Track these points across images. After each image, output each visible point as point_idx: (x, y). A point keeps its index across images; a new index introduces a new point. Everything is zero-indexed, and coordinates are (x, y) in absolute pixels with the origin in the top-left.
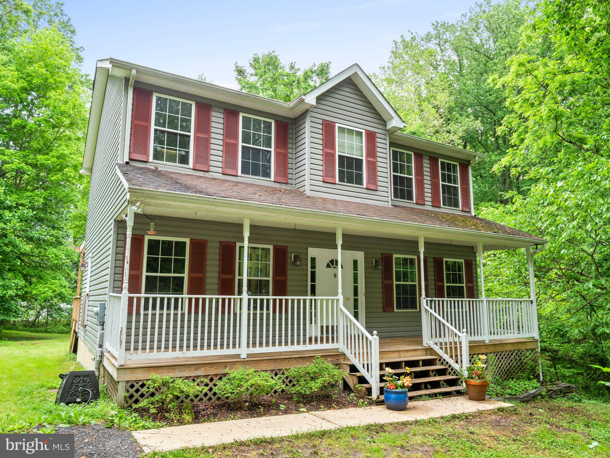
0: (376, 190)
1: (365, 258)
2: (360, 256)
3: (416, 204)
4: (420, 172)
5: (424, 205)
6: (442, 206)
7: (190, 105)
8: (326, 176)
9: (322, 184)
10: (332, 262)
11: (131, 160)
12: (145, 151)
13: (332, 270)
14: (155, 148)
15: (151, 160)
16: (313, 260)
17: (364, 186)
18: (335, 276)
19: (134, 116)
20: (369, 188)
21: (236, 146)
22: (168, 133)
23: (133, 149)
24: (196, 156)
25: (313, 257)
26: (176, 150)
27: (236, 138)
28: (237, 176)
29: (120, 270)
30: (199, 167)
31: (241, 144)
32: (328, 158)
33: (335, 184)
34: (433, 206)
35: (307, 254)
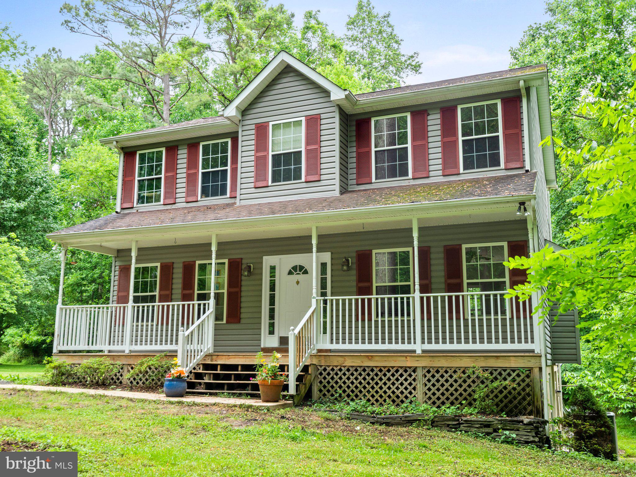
0: (320, 181)
2: (328, 257)
6: (461, 171)
7: (161, 152)
8: (256, 181)
9: (254, 190)
10: (295, 268)
11: (123, 209)
12: (131, 201)
13: (295, 277)
14: (139, 195)
15: (135, 205)
16: (273, 268)
17: (303, 179)
18: (298, 283)
19: (124, 176)
20: (308, 180)
21: (196, 174)
22: (148, 180)
23: (123, 201)
24: (165, 193)
25: (273, 265)
26: (153, 192)
27: (197, 167)
28: (197, 201)
29: (116, 293)
30: (168, 201)
31: (201, 171)
32: (260, 162)
33: (268, 186)
34: (444, 176)
35: (262, 263)
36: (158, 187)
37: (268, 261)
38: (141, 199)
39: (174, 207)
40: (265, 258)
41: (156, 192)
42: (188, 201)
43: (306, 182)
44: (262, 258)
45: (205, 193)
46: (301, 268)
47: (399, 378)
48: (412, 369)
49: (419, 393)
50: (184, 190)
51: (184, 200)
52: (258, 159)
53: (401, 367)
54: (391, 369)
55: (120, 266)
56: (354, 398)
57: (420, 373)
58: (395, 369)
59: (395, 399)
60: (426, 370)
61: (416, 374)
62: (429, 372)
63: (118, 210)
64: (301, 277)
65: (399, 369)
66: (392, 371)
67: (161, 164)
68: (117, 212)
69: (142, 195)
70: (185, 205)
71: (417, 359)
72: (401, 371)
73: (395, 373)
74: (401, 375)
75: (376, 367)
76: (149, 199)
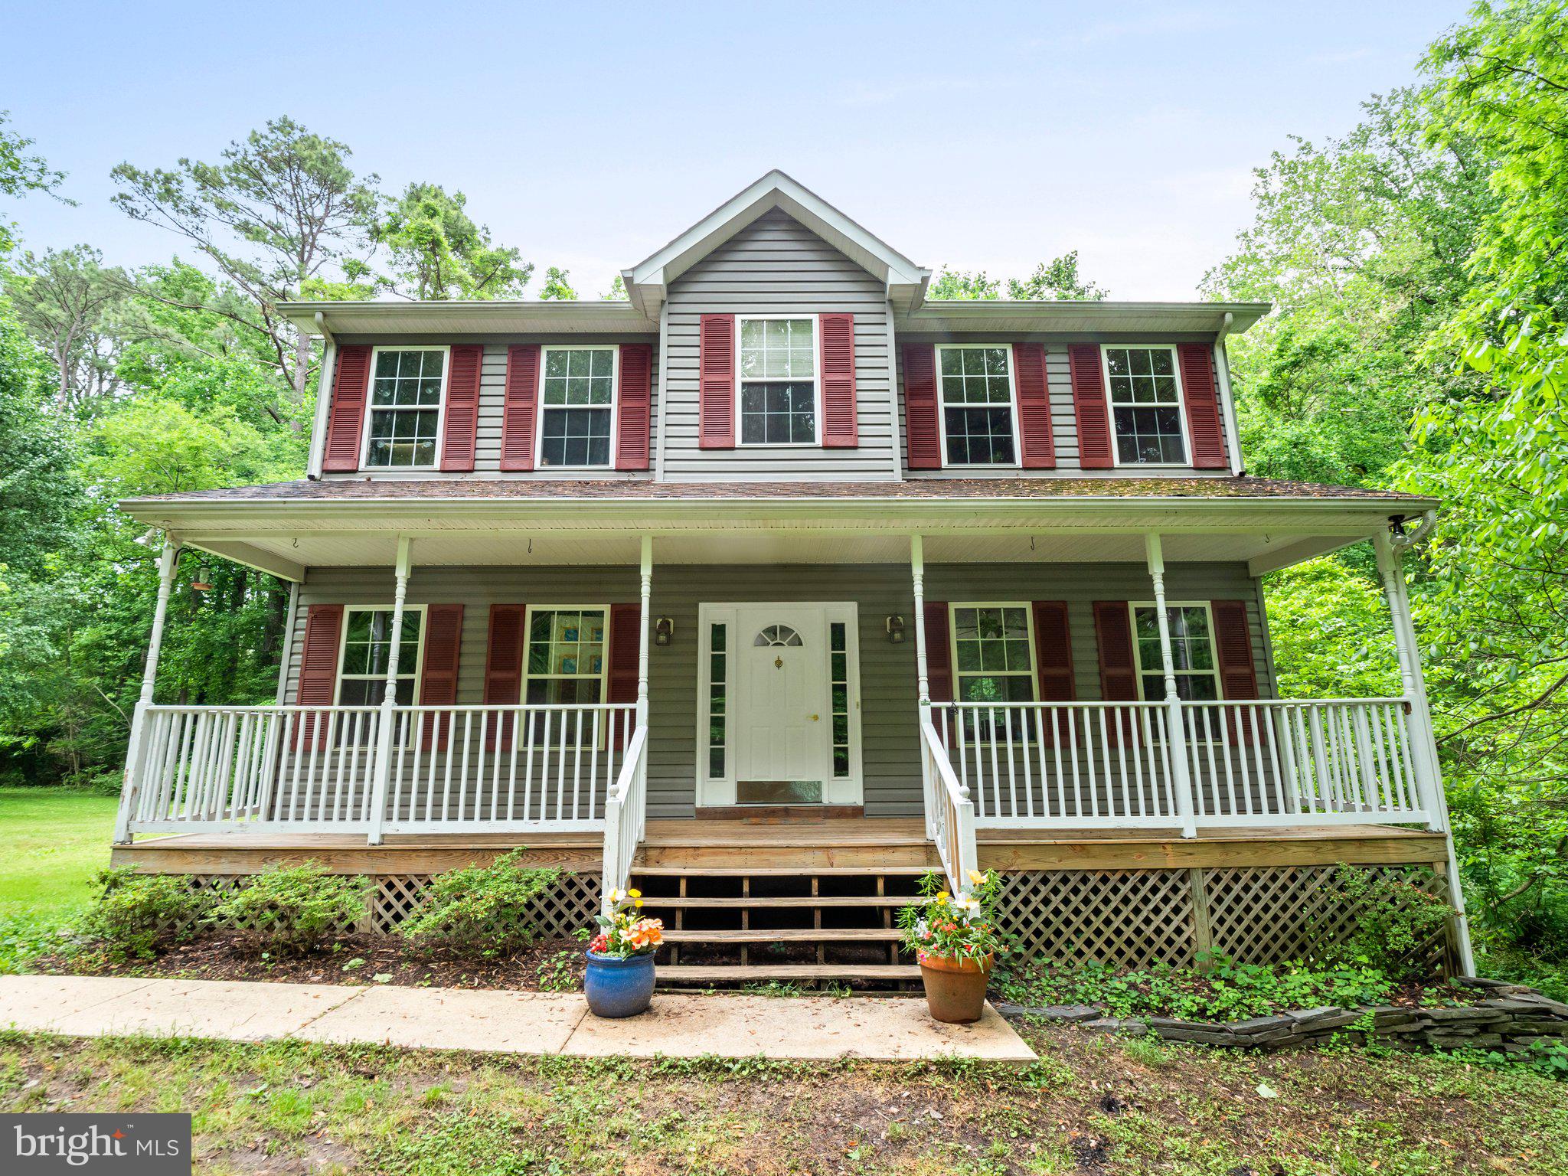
0: (855, 448)
1: (860, 616)
2: (847, 612)
3: (1025, 469)
4: (1034, 388)
5: (1053, 468)
6: (1117, 463)
7: (440, 354)
8: (706, 433)
9: (698, 454)
10: (772, 631)
11: (326, 472)
12: (351, 453)
13: (772, 653)
14: (374, 444)
15: (362, 465)
16: (719, 632)
17: (819, 441)
18: (779, 663)
19: (337, 395)
20: (830, 444)
21: (530, 413)
22: (400, 412)
23: (330, 452)
24: (448, 445)
25: (718, 623)
26: (412, 441)
27: (531, 396)
28: (532, 471)
29: (296, 672)
30: (452, 465)
31: (542, 406)
32: (715, 396)
33: (733, 449)
34: (1082, 468)
35: (696, 617)
36: (429, 430)
37: (710, 613)
38: (379, 456)
39: (469, 477)
40: (702, 606)
41: (419, 441)
42: (507, 468)
43: (825, 448)
44: (697, 606)
45: (552, 454)
46: (786, 631)
47: (1150, 896)
48: (1179, 874)
49: (1199, 930)
50: (498, 443)
51: (496, 465)
52: (708, 389)
53: (1153, 871)
54: (1128, 875)
55: (311, 607)
56: (1043, 949)
57: (1199, 882)
58: (1139, 875)
59: (1144, 947)
60: (1211, 875)
61: (1189, 885)
62: (1217, 879)
63: (317, 474)
64: (786, 652)
65: (1149, 875)
66: (1133, 880)
67: (439, 383)
68: (311, 477)
69: (381, 445)
70: (498, 476)
71: (1189, 850)
72: (1153, 880)
73: (1139, 885)
74: (1155, 890)
75: (1094, 872)
76: (402, 458)
